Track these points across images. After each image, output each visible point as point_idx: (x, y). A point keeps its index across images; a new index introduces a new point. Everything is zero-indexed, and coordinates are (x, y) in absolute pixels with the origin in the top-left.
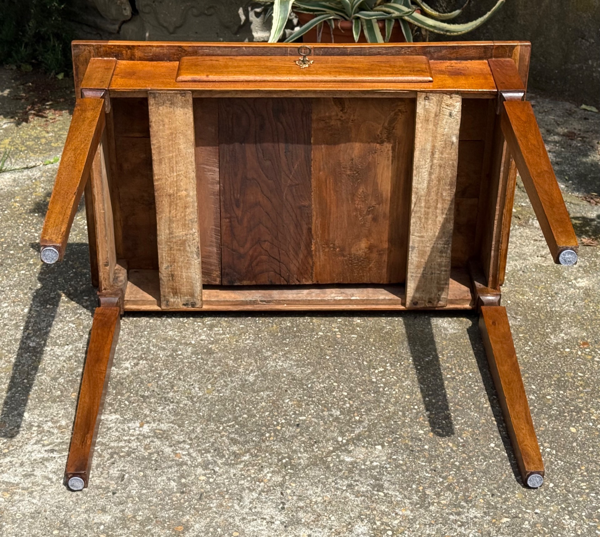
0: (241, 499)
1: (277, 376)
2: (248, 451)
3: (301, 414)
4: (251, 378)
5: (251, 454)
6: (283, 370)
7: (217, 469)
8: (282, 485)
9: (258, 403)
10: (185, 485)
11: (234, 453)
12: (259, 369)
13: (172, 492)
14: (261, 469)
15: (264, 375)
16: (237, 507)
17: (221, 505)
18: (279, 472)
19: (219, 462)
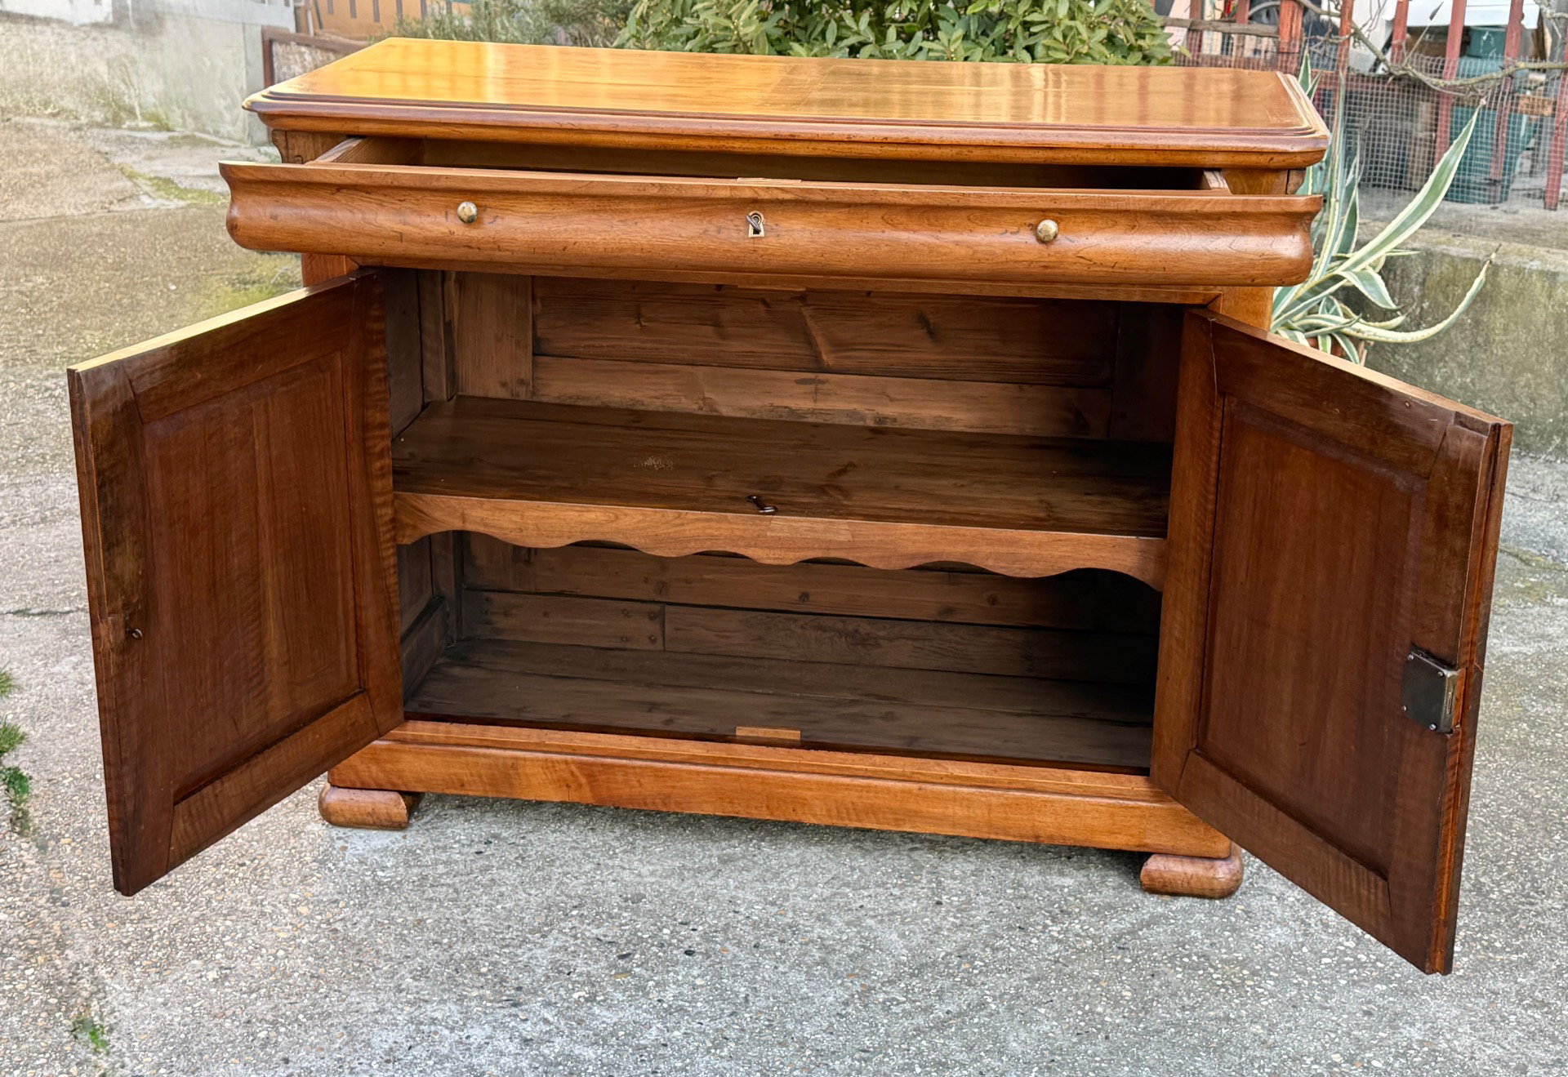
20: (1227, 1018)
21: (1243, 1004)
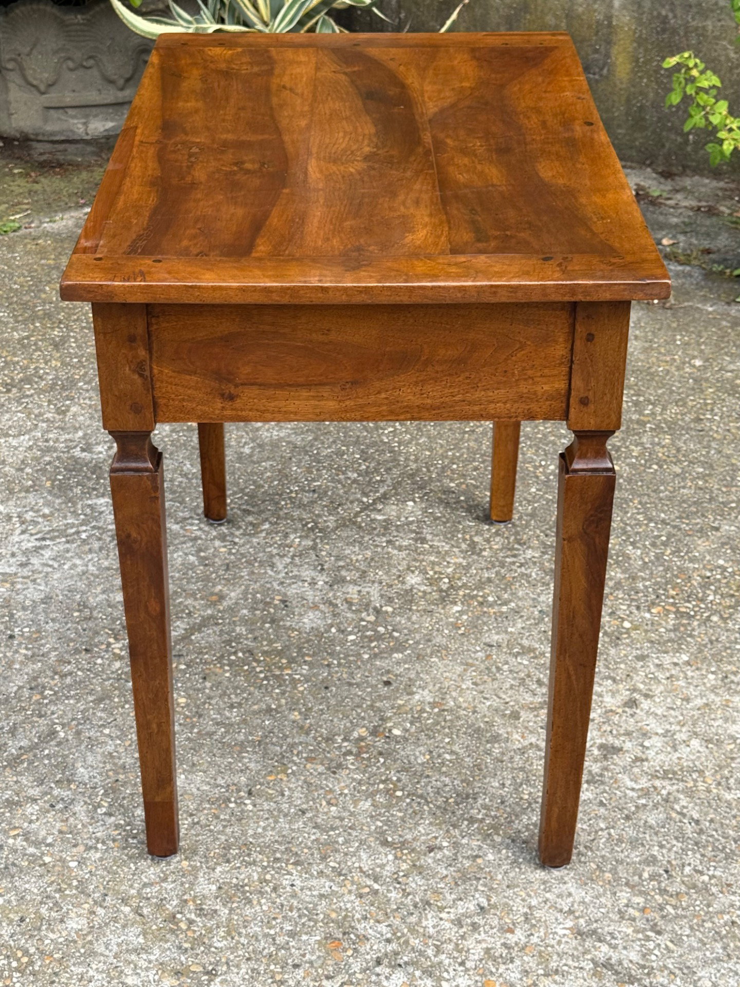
0: (272, 566)
1: (275, 445)
2: (266, 520)
3: (314, 480)
4: (247, 450)
5: (270, 523)
6: (280, 439)
7: (237, 540)
8: (314, 548)
9: (262, 474)
10: (206, 558)
11: (251, 523)
12: (253, 440)
13: (192, 567)
14: (286, 536)
15: (260, 446)
16: (270, 572)
17: (253, 573)
18: (307, 537)
19: (237, 533)
20: (269, 710)
21: (283, 693)
